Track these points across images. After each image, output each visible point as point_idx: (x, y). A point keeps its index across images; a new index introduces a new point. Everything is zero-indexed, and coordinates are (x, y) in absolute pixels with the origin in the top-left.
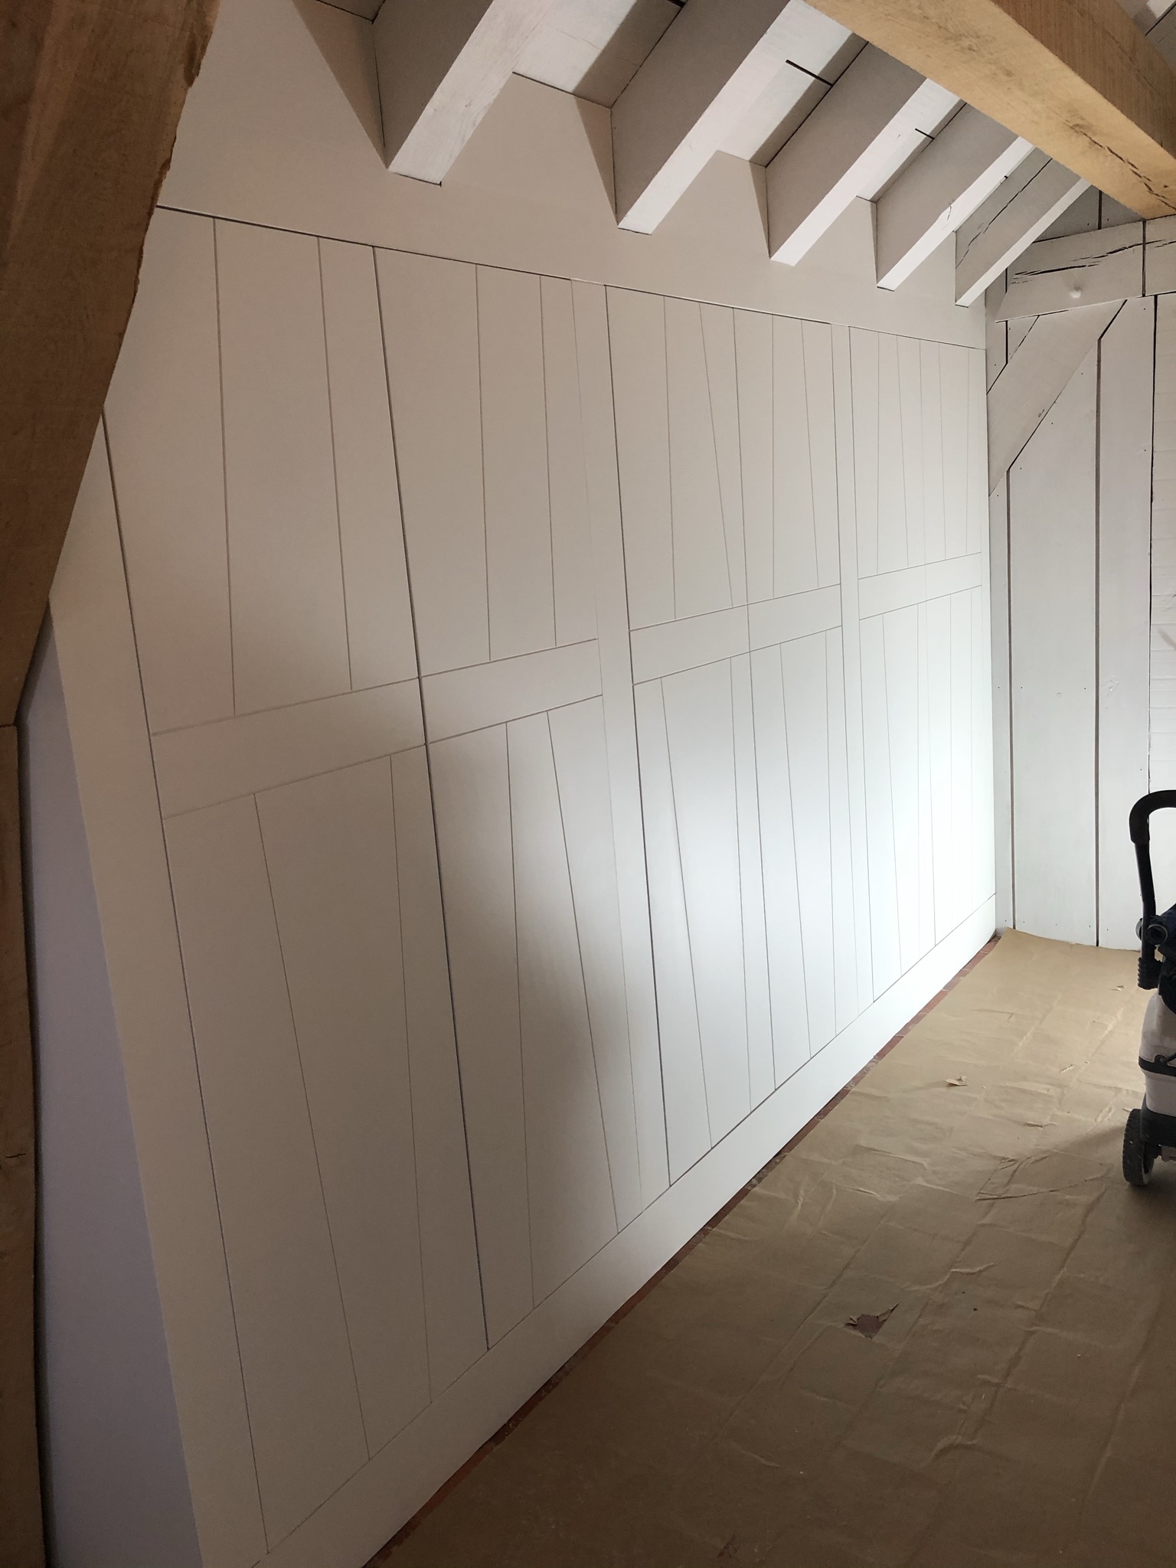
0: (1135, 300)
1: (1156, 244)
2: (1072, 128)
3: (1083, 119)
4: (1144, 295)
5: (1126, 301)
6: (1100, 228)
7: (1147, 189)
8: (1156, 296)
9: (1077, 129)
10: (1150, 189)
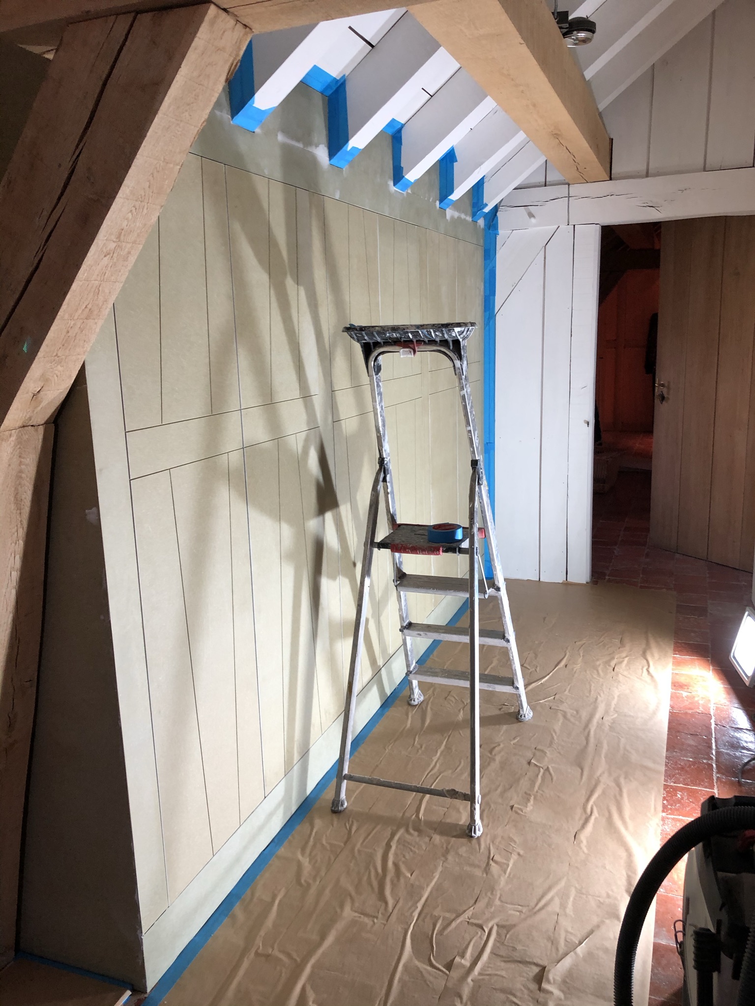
0: (563, 226)
1: (575, 198)
2: (553, 134)
3: (560, 131)
4: (568, 225)
5: (559, 226)
6: (545, 186)
7: (576, 168)
8: (574, 226)
9: (555, 136)
10: (578, 169)
